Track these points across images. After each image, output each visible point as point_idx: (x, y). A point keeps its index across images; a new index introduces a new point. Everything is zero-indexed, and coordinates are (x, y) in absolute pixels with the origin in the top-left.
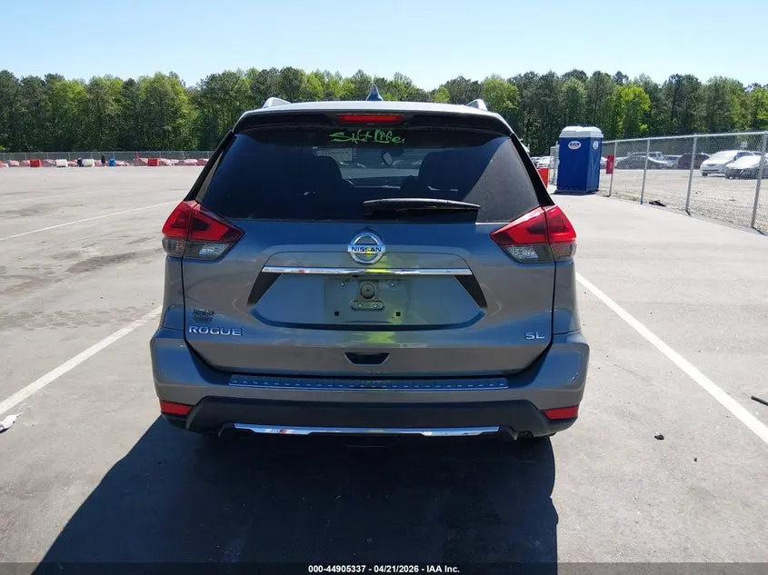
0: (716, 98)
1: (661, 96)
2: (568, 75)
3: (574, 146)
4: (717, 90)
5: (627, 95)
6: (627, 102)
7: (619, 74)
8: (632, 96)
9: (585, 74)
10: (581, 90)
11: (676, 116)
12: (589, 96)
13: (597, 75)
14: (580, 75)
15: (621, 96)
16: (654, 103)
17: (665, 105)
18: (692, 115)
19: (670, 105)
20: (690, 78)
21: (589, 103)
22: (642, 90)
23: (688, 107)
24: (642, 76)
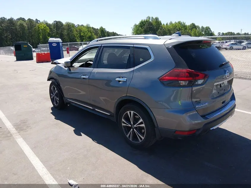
0: (69, 29)
1: (52, 27)
2: (19, 19)
3: (54, 45)
4: (69, 26)
5: (41, 27)
6: (42, 29)
7: (36, 20)
8: (43, 27)
9: (25, 19)
10: (25, 24)
11: (58, 34)
12: (28, 27)
13: (29, 19)
14: (23, 19)
15: (39, 28)
16: (50, 30)
17: (54, 30)
18: (63, 34)
19: (56, 31)
20: (60, 22)
21: (28, 29)
22: (45, 25)
23: (61, 31)
24: (44, 21)
